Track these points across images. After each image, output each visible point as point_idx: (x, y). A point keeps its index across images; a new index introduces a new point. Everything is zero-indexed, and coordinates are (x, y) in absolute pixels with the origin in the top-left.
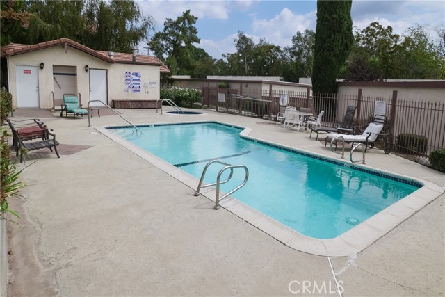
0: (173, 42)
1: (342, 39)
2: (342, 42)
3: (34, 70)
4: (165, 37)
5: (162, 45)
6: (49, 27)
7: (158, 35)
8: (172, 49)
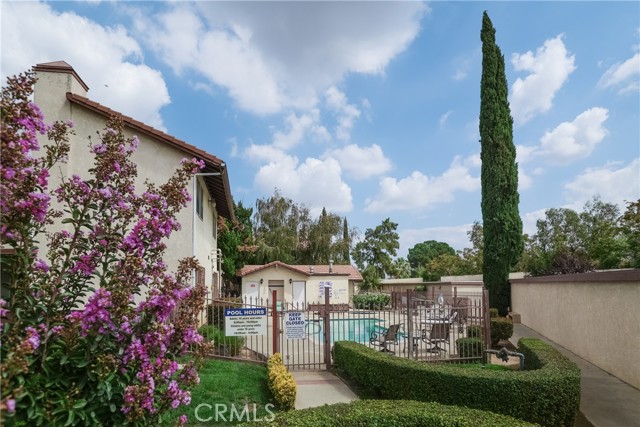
0: (374, 250)
1: (507, 238)
2: (508, 241)
3: (257, 284)
4: (366, 246)
5: (363, 254)
6: (270, 249)
7: (358, 246)
8: (373, 256)
